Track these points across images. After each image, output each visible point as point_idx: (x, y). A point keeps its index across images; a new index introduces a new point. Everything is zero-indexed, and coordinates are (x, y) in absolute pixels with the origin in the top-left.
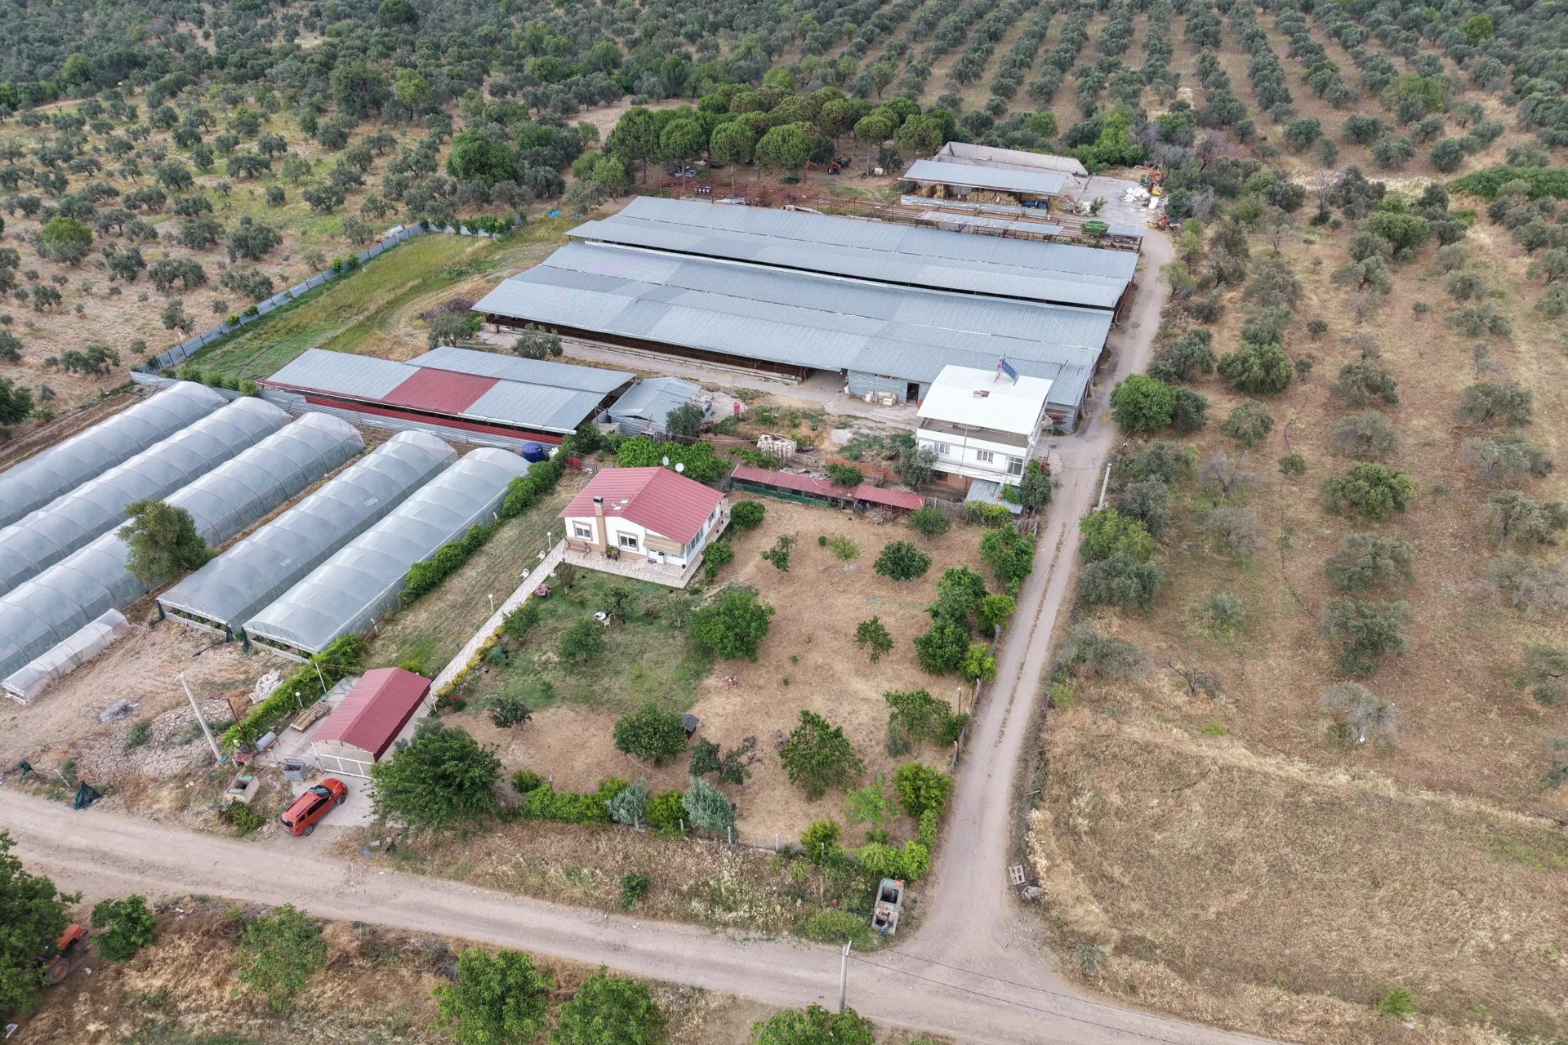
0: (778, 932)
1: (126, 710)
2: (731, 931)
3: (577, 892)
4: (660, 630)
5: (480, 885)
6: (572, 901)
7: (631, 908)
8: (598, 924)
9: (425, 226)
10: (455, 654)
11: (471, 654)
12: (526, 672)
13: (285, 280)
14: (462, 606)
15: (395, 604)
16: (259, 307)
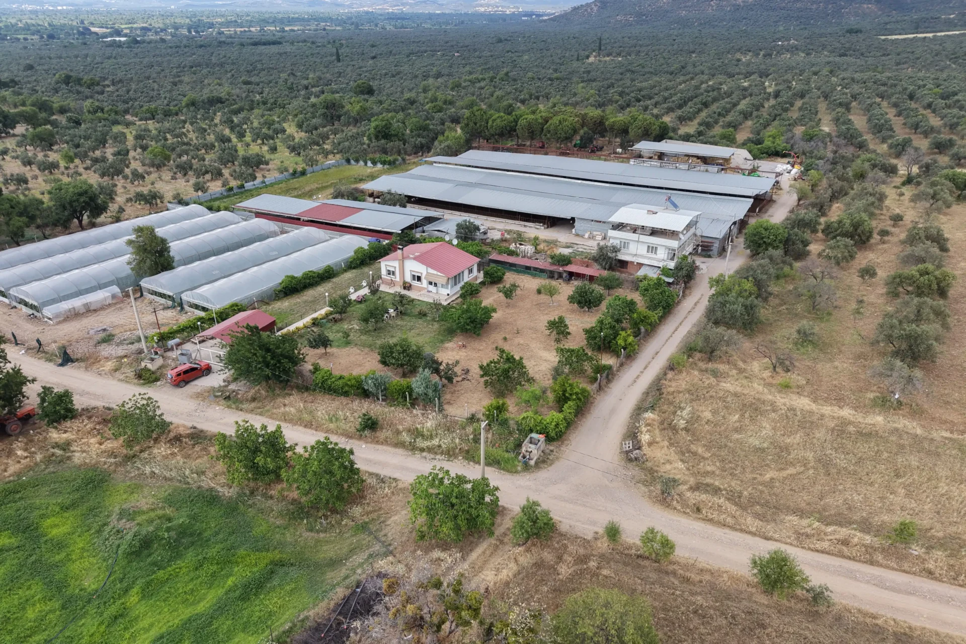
0: (455, 456)
1: (104, 330)
2: (424, 454)
4: (425, 321)
6: (327, 430)
7: (363, 435)
9: (348, 161)
10: (298, 320)
11: (307, 320)
12: (338, 332)
13: (264, 177)
14: (311, 302)
15: (271, 296)
16: (246, 185)
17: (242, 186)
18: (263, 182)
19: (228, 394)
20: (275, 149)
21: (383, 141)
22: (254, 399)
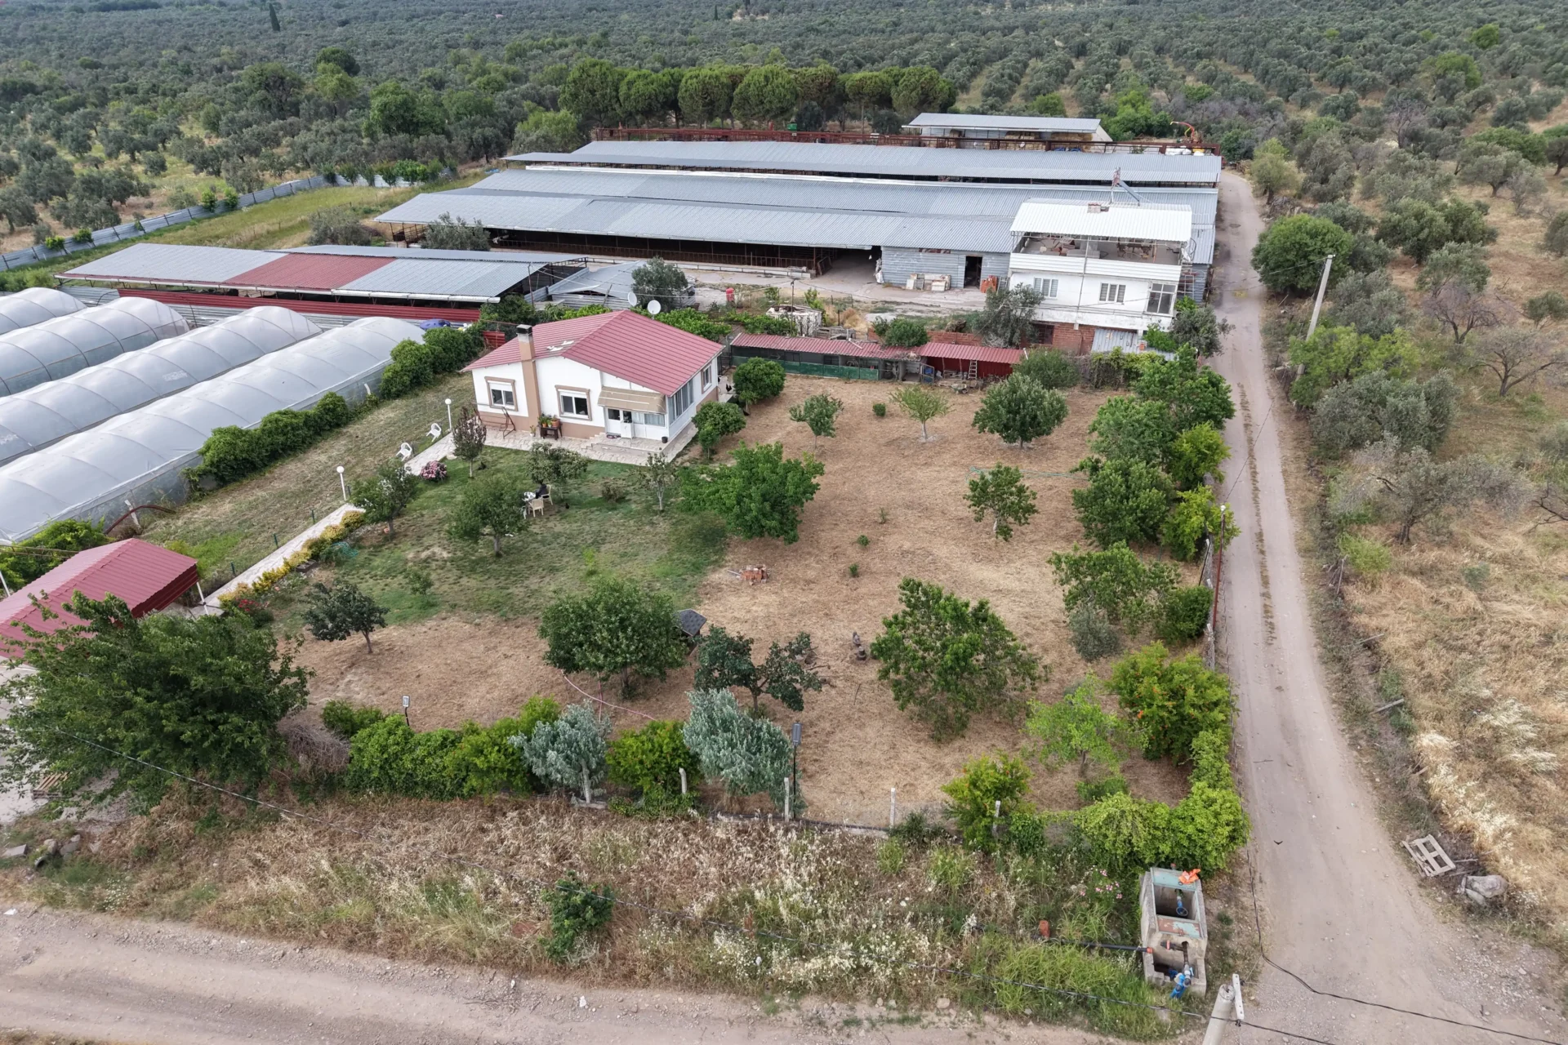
0: (926, 1000)
2: (811, 1004)
3: (448, 933)
4: (629, 515)
5: (229, 928)
6: (438, 954)
7: (573, 961)
8: (492, 1003)
9: (331, 179)
10: (269, 552)
11: (294, 548)
12: (390, 572)
13: (139, 217)
14: (296, 495)
15: (178, 489)
16: (95, 235)
17: (86, 238)
18: (140, 228)
19: (49, 844)
20: (163, 167)
21: (402, 136)
22: (148, 854)
